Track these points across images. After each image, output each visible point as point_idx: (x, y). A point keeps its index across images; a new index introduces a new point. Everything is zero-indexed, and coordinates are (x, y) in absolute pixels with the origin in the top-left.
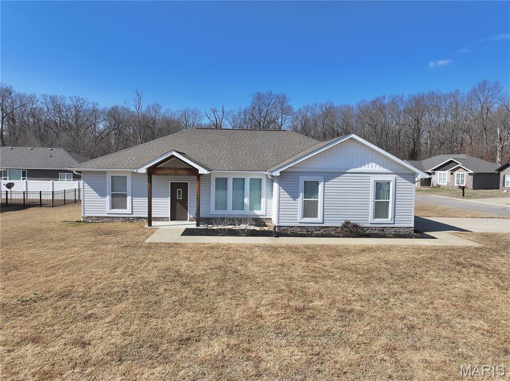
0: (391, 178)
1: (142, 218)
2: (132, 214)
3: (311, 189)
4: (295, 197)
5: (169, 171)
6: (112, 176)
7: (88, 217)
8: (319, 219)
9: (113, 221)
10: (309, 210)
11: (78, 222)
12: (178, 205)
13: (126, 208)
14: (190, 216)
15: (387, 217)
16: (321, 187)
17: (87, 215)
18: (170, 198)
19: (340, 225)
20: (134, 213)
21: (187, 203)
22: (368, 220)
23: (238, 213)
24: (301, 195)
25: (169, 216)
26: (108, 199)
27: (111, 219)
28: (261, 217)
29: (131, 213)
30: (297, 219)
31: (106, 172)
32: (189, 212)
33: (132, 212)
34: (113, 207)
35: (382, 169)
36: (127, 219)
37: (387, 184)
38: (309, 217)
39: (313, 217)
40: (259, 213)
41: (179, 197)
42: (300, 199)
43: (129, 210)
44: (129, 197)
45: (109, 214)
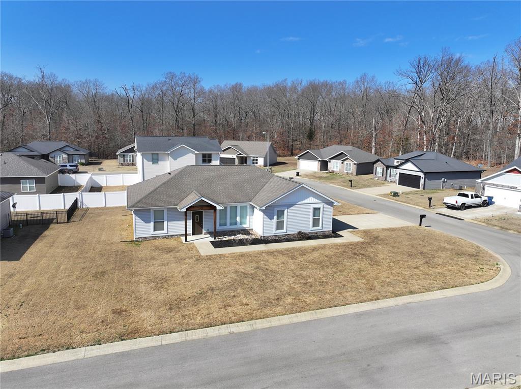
0: (321, 205)
1: (173, 235)
3: (280, 214)
4: (271, 218)
5: (198, 208)
6: (154, 211)
8: (285, 230)
10: (280, 226)
11: (132, 241)
12: (196, 224)
13: (163, 230)
14: (204, 231)
15: (319, 226)
16: (286, 212)
17: (138, 237)
18: (191, 221)
19: (296, 233)
20: (169, 232)
21: (202, 223)
22: (310, 229)
23: (234, 227)
24: (275, 217)
25: (191, 233)
26: (152, 224)
27: (154, 238)
28: (247, 228)
29: (167, 233)
30: (273, 231)
31: (150, 210)
32: (204, 229)
34: (155, 230)
35: (317, 201)
36: (165, 237)
37: (319, 209)
38: (279, 229)
39: (281, 229)
40: (245, 226)
41: (197, 220)
42: (275, 220)
43: (165, 231)
44: (165, 223)
45: (152, 234)
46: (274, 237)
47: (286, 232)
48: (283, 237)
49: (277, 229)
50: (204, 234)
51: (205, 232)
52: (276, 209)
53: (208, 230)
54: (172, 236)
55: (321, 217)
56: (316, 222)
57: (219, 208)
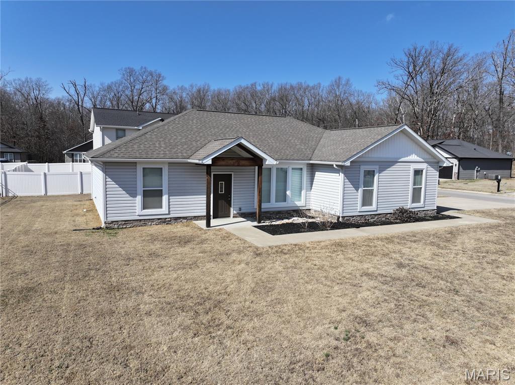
0: (423, 166)
1: (180, 218)
2: (169, 214)
4: (356, 186)
5: (231, 162)
6: (144, 168)
7: (112, 222)
8: (374, 207)
9: (145, 225)
10: (367, 200)
11: (98, 229)
12: (220, 199)
13: (161, 207)
14: (233, 211)
15: (420, 202)
16: (376, 175)
17: (110, 219)
18: (212, 190)
19: (391, 211)
20: (171, 212)
21: (231, 197)
22: (409, 205)
23: (281, 205)
24: (362, 184)
25: (211, 214)
26: (139, 199)
27: (143, 222)
28: (301, 208)
29: (167, 213)
30: (357, 209)
31: (136, 163)
32: (233, 208)
33: (169, 211)
34: (144, 207)
35: (419, 159)
36: (164, 221)
37: (421, 172)
38: (366, 205)
39: (369, 206)
40: (300, 203)
41: (222, 191)
42: (360, 189)
43: (164, 209)
45: (140, 216)
46: (358, 218)
47: (376, 211)
48: (372, 218)
49: (364, 204)
50: (234, 217)
51: (235, 212)
53: (240, 209)
54: (176, 219)
55: (423, 187)
56: (416, 195)
57: (269, 161)
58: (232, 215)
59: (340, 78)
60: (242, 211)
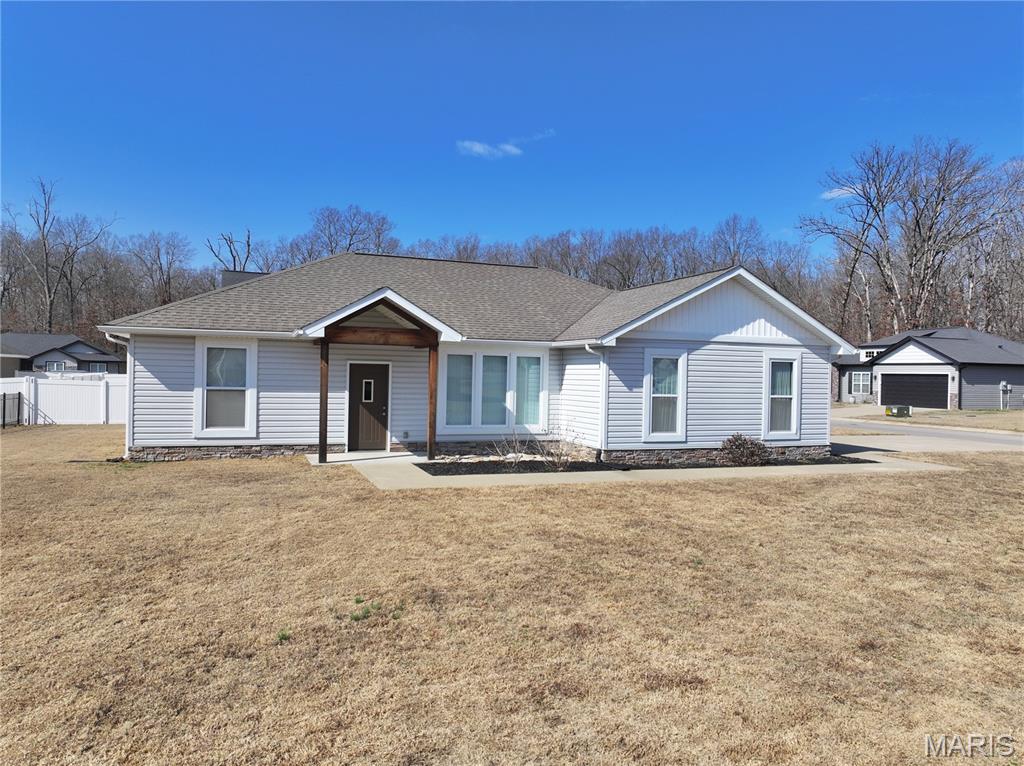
0: (794, 354)
1: (279, 446)
2: (257, 438)
3: (665, 370)
4: (633, 383)
5: (371, 336)
6: (209, 349)
7: (144, 449)
8: (679, 434)
9: (209, 457)
10: (662, 413)
11: (116, 461)
12: (363, 413)
13: (242, 424)
14: (391, 439)
15: (788, 429)
17: (139, 443)
18: (346, 394)
19: (719, 445)
20: (261, 435)
21: (386, 411)
22: (763, 434)
23: (493, 430)
24: (648, 383)
25: (345, 441)
27: (205, 451)
28: (540, 438)
29: (254, 436)
31: (193, 338)
32: (391, 432)
33: (258, 433)
34: (209, 422)
35: (783, 338)
36: (243, 451)
37: (788, 366)
38: (660, 430)
39: (667, 430)
40: (536, 428)
41: (368, 397)
42: (645, 392)
43: (248, 429)
44: (250, 395)
45: (199, 439)
46: (644, 456)
47: (686, 442)
48: (675, 457)
49: (655, 428)
50: (392, 450)
51: (395, 440)
52: (651, 354)
53: (406, 435)
54: (273, 448)
55: (795, 396)
56: (779, 413)
57: (447, 335)
58: (388, 447)
59: (735, 218)
60: (410, 439)
